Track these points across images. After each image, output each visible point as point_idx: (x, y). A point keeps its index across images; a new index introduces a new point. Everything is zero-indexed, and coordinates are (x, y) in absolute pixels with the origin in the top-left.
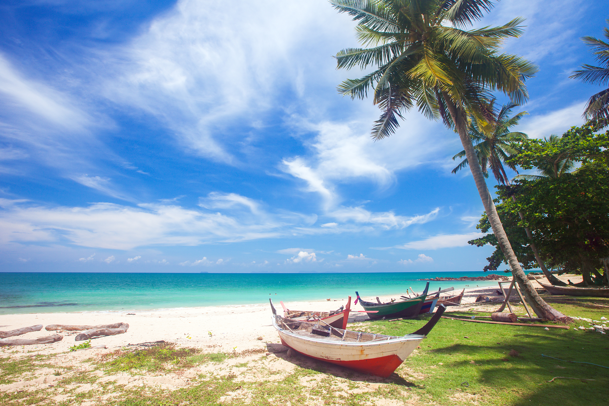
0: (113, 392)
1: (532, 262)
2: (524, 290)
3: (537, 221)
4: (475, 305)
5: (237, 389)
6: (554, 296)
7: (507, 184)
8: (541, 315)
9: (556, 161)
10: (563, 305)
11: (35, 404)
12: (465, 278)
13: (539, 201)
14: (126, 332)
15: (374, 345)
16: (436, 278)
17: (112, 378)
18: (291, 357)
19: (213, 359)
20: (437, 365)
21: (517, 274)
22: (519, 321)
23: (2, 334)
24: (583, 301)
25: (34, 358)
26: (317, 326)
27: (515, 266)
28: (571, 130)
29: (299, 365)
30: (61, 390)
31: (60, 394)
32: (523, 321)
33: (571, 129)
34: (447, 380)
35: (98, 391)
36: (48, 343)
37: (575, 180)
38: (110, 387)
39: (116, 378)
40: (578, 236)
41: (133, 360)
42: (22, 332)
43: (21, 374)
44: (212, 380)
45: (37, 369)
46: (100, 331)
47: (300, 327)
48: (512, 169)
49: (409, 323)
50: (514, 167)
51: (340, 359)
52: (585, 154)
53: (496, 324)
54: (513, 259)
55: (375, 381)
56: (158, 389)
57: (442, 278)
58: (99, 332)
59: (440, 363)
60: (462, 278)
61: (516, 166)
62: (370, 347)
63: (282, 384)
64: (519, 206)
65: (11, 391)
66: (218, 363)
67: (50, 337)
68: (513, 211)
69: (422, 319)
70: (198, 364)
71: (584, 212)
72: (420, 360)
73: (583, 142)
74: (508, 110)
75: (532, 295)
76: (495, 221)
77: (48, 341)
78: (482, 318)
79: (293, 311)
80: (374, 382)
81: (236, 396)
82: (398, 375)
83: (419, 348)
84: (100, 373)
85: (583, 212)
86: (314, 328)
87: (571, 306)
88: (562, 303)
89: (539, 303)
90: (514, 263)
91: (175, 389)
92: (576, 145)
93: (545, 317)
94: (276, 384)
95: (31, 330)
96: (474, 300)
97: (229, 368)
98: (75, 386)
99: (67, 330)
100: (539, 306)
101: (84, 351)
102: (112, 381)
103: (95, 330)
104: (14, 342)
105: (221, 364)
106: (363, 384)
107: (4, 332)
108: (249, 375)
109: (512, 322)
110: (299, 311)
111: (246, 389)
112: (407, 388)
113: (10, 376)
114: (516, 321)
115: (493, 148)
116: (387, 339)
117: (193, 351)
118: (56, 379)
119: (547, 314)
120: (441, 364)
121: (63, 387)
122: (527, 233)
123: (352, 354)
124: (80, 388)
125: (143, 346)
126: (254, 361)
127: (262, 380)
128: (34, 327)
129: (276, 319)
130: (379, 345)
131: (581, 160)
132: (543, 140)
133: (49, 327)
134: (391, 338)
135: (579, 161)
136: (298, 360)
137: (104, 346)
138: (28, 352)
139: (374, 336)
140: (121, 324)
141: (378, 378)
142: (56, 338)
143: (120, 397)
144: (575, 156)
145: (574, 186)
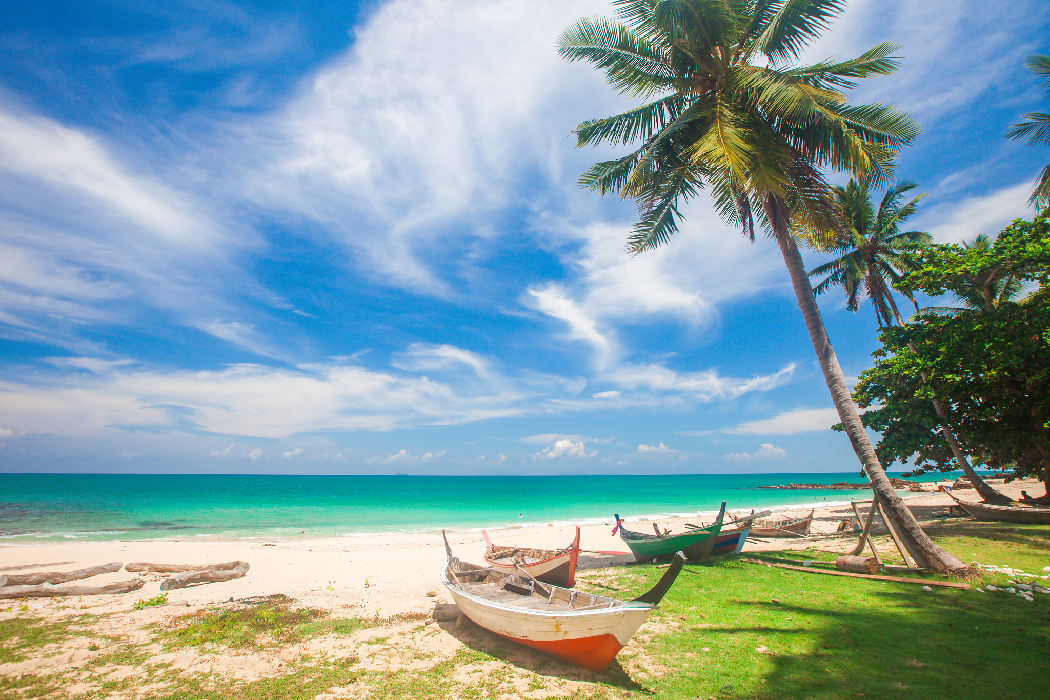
0: (159, 681)
1: (953, 459)
2: (892, 517)
3: (953, 388)
4: (832, 536)
5: (350, 682)
6: (979, 523)
7: (899, 324)
8: (922, 563)
9: (988, 281)
10: (986, 540)
11: (38, 696)
12: (841, 484)
13: (953, 352)
14: (243, 576)
15: (574, 618)
16: (790, 485)
17: (167, 658)
18: (460, 628)
19: (337, 629)
20: (699, 652)
21: (880, 488)
22: (884, 572)
23: (57, 576)
24: (1029, 533)
25: (76, 619)
26: (513, 577)
27: (876, 475)
28: (1012, 226)
29: (469, 644)
30: (86, 674)
31: (82, 681)
32: (892, 571)
33: (1013, 224)
34: (700, 680)
35: (139, 678)
36: (119, 592)
37: (1023, 314)
38: (161, 672)
39: (175, 657)
40: (1033, 413)
41: (213, 627)
42: (88, 574)
43: (42, 646)
44: (319, 666)
45: (70, 639)
46: (201, 574)
47: (487, 579)
48: (906, 297)
49: (690, 571)
50: (911, 294)
51: (526, 637)
52: (1042, 267)
53: (841, 576)
54: (872, 462)
55: (577, 677)
56: (228, 679)
57: (801, 485)
58: (198, 577)
59: (704, 649)
60: (836, 484)
61: (914, 293)
62: (569, 620)
63: (425, 677)
64: (918, 363)
65: (14, 675)
66: (343, 636)
67: (123, 583)
68: (906, 372)
69: (716, 565)
70: (310, 636)
71: (1038, 370)
72: (674, 642)
73: (1034, 247)
74: (898, 195)
75: (906, 527)
76: (840, 396)
77: (119, 590)
78: (823, 565)
79: (502, 547)
80: (575, 680)
81: (343, 694)
82: (622, 668)
83: (682, 619)
84: (156, 648)
85: (1036, 371)
86: (508, 581)
87: (1000, 544)
88: (988, 537)
89: (918, 540)
90: (873, 469)
91: (255, 679)
92: (1021, 252)
93: (929, 566)
94: (415, 676)
95: (103, 570)
96: (834, 527)
97: (355, 646)
98: (110, 669)
99: (157, 571)
100: (918, 546)
101: (154, 609)
102: (167, 662)
103: (192, 574)
104: (71, 591)
105: (348, 637)
106: (556, 681)
107: (60, 574)
108: (381, 659)
109: (869, 573)
110: (511, 548)
111: (363, 683)
112: (625, 692)
113: (25, 650)
114: (879, 572)
115: (872, 261)
116: (608, 606)
117: (315, 613)
118: (89, 657)
119: (932, 561)
120: (706, 651)
121: (91, 671)
122: (936, 408)
123: (544, 630)
124: (116, 672)
125: (244, 602)
126: (402, 634)
127: (394, 668)
128: (108, 566)
129: (450, 564)
130: (582, 617)
131: (1037, 279)
132: (961, 246)
133: (131, 567)
134: (615, 605)
135: (1032, 280)
136: (472, 635)
137: (186, 603)
138: (82, 608)
139: (592, 600)
140: (238, 563)
141: (585, 672)
142: (132, 586)
143: (166, 690)
144: (1023, 271)
145: (1019, 326)
